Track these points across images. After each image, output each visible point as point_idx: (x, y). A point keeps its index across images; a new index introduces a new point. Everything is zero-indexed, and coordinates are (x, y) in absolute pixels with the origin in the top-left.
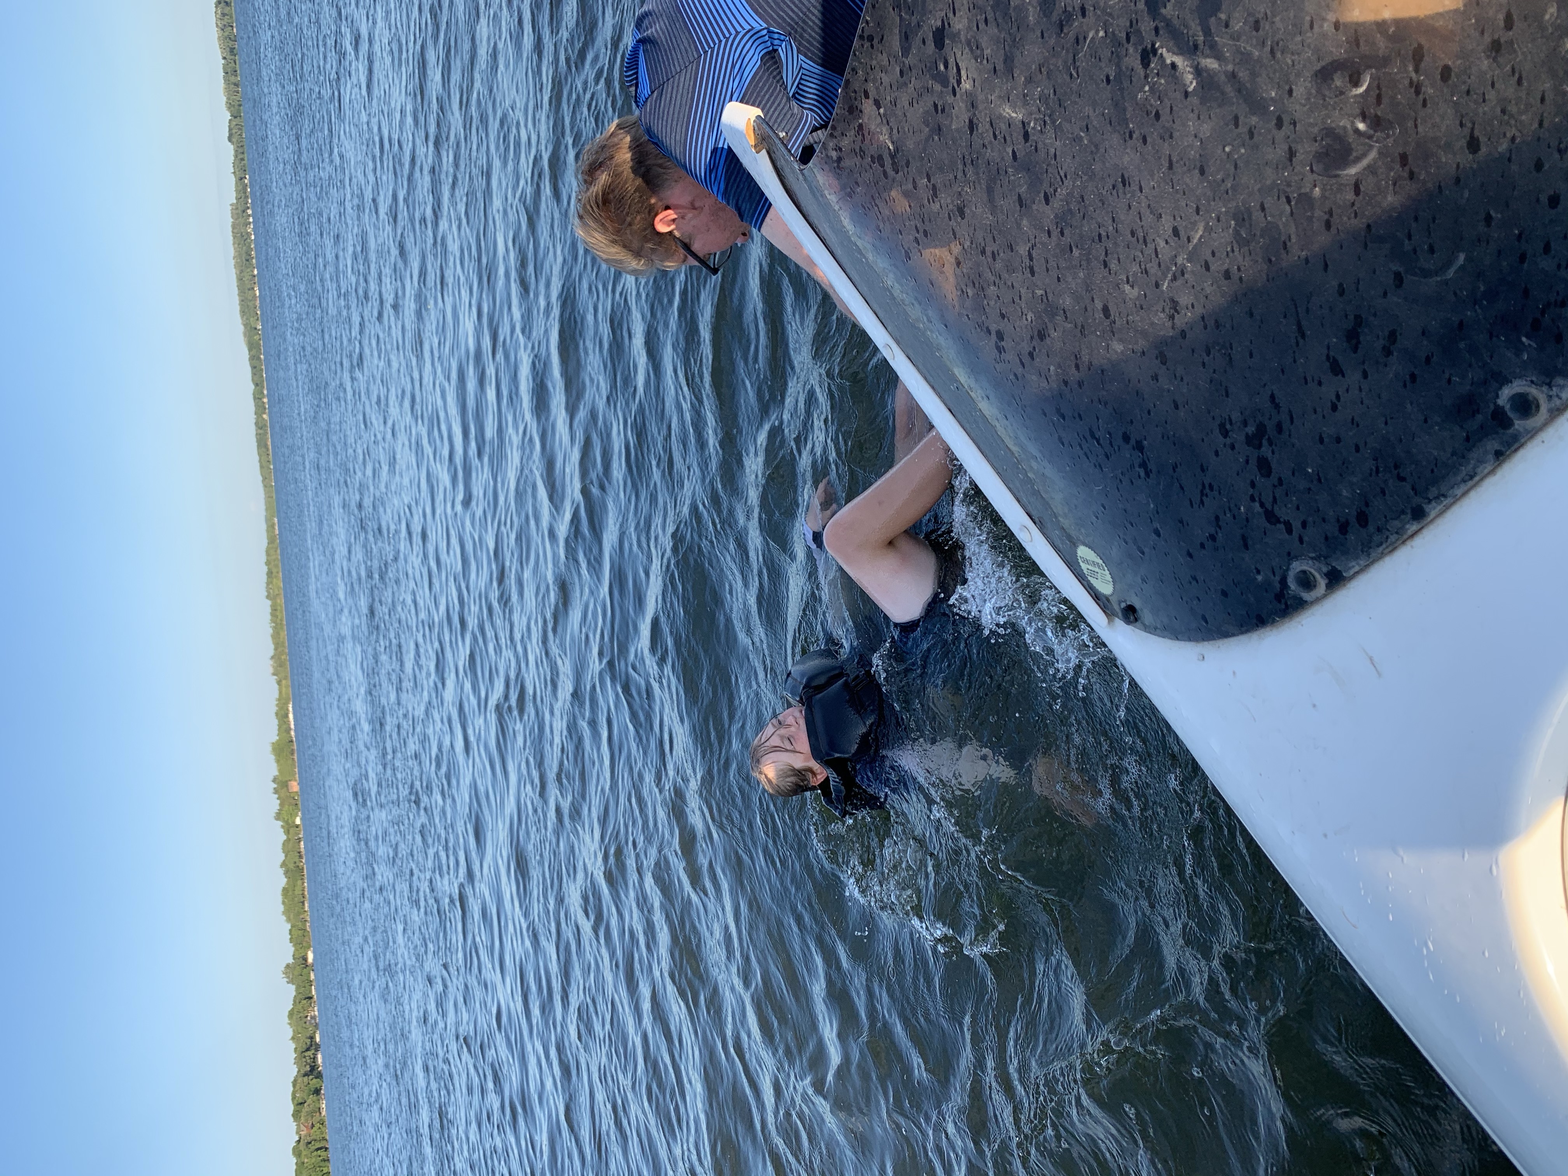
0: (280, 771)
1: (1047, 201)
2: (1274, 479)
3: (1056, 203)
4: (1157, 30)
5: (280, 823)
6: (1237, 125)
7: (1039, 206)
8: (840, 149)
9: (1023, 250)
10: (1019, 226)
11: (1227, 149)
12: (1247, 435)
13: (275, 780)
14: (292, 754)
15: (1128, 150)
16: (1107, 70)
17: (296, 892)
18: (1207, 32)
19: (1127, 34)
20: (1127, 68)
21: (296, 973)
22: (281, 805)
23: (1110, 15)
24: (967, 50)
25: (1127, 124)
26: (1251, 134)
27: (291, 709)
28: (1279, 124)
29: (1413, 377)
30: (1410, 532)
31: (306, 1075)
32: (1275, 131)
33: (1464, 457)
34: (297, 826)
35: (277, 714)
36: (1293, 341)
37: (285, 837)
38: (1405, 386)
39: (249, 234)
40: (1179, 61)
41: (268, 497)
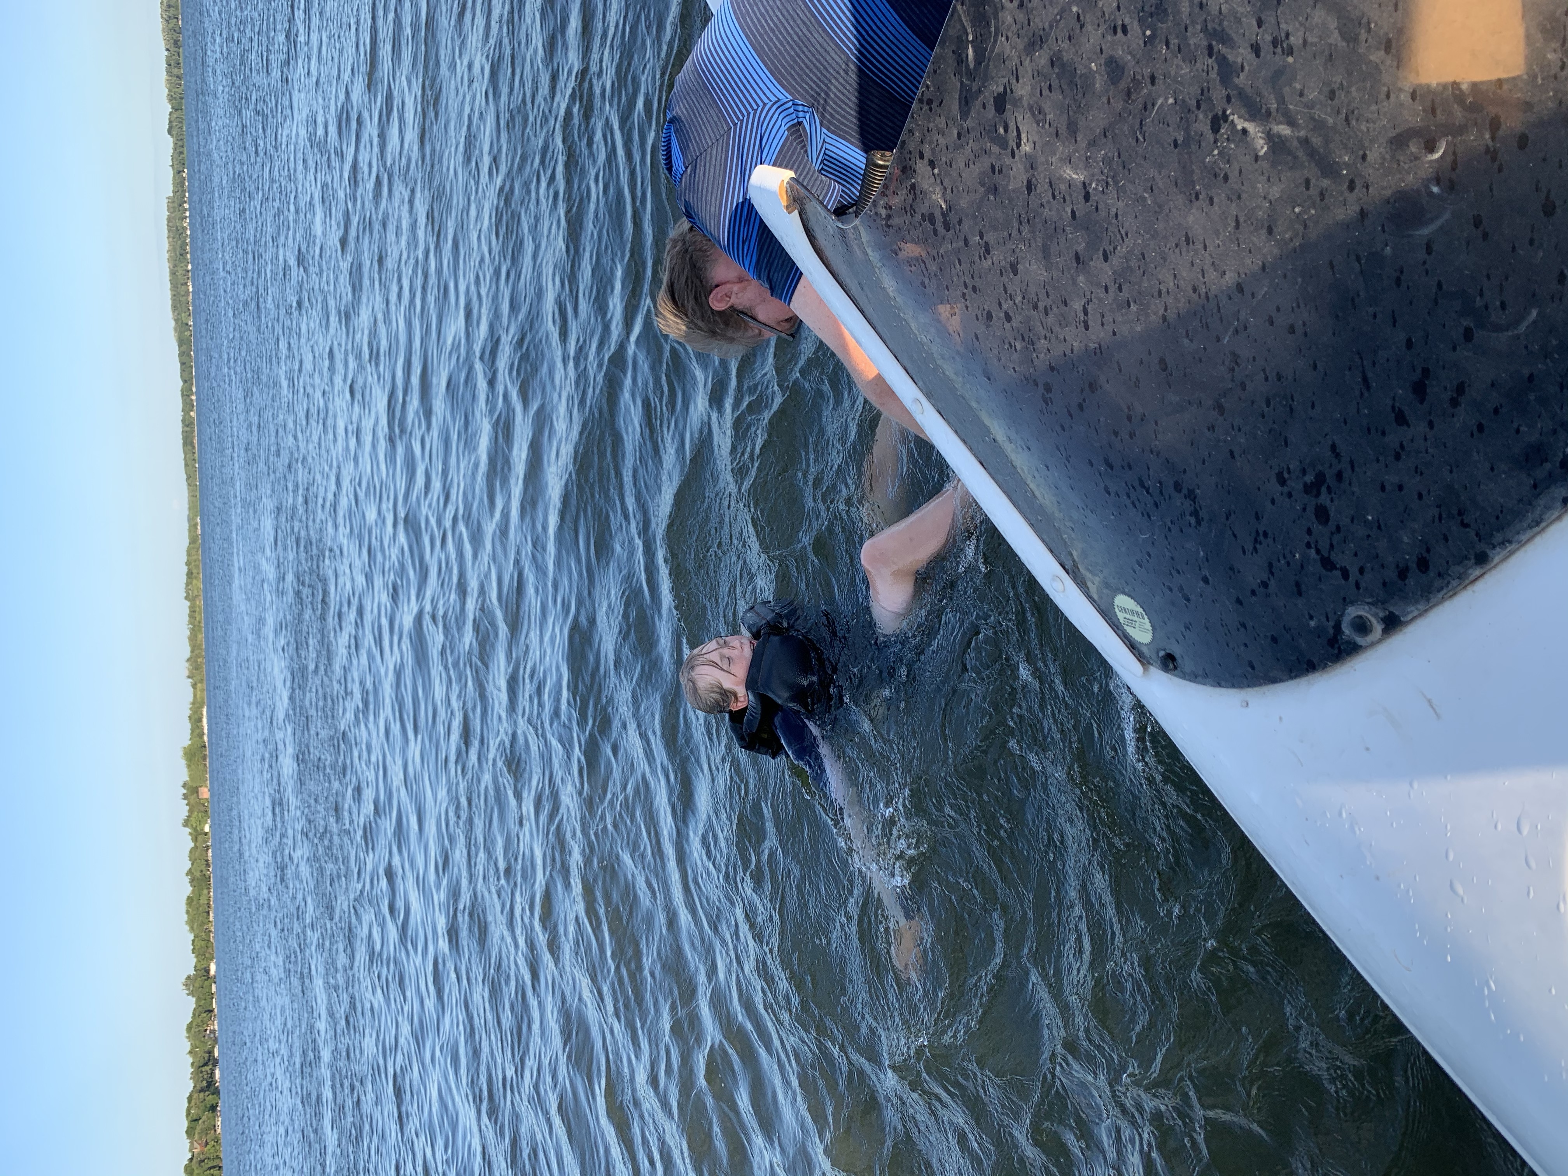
0: (190, 776)
1: (1106, 259)
2: (1332, 525)
3: (1115, 260)
4: (1229, 99)
5: (188, 830)
6: (1308, 188)
7: (1097, 263)
8: (891, 208)
9: (1077, 305)
10: (1075, 283)
11: (1297, 210)
12: (1305, 485)
13: (184, 786)
14: (205, 759)
15: (1194, 211)
16: (1176, 134)
17: (201, 902)
18: (1281, 101)
19: (1198, 102)
20: (1196, 132)
21: (197, 985)
22: (191, 811)
23: (1181, 83)
24: (1029, 115)
25: (1194, 188)
26: (1322, 195)
27: (205, 713)
28: (1351, 187)
29: (1480, 428)
30: (1472, 578)
31: (202, 1090)
32: (1347, 194)
33: (1530, 504)
34: (206, 834)
35: (190, 718)
36: (1357, 393)
37: (192, 845)
38: (1472, 435)
39: (185, 229)
40: (1250, 127)
41: (192, 496)
